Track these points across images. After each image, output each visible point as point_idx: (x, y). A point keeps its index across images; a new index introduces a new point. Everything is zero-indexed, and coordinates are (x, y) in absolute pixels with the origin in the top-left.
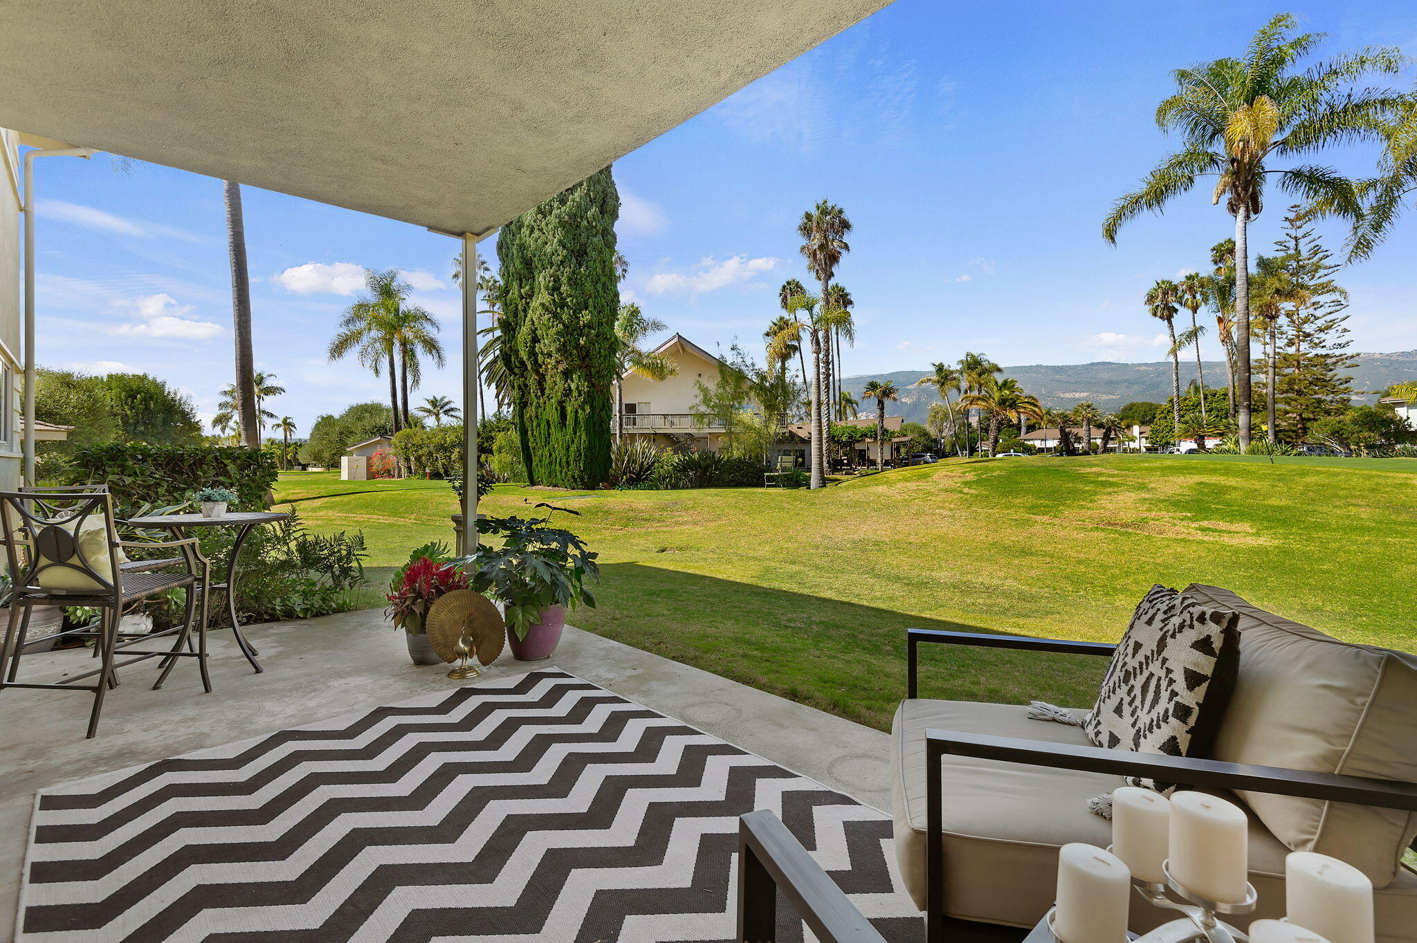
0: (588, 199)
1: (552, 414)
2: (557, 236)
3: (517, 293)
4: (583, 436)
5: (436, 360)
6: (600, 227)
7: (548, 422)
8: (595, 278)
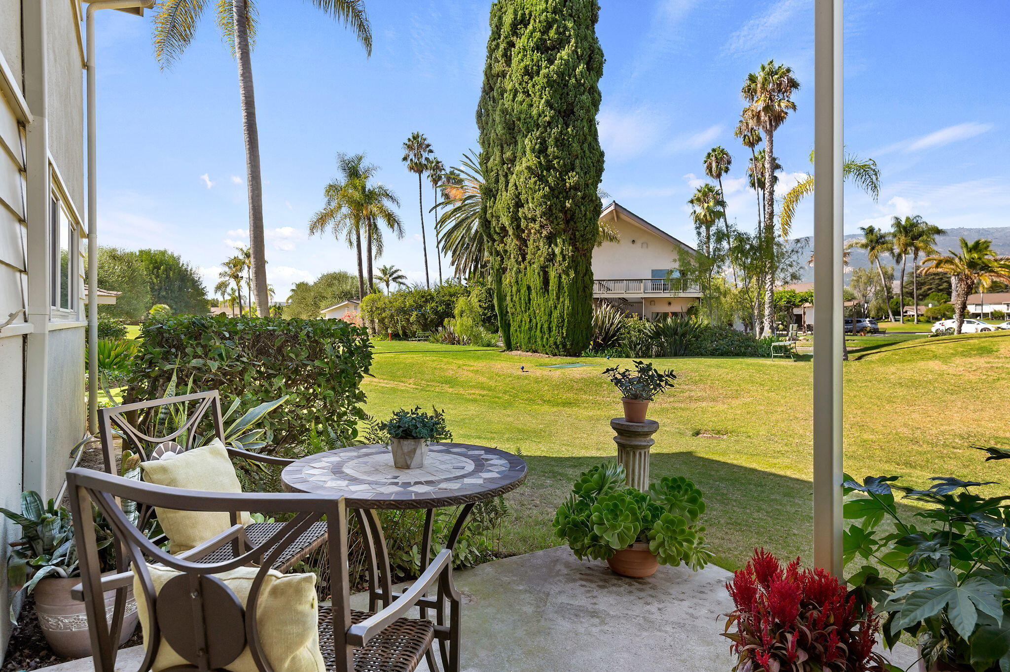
0: (576, 56)
1: (533, 278)
2: (545, 97)
3: (498, 159)
4: (567, 302)
5: (396, 233)
6: (588, 85)
7: (529, 288)
8: (582, 138)
